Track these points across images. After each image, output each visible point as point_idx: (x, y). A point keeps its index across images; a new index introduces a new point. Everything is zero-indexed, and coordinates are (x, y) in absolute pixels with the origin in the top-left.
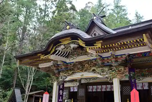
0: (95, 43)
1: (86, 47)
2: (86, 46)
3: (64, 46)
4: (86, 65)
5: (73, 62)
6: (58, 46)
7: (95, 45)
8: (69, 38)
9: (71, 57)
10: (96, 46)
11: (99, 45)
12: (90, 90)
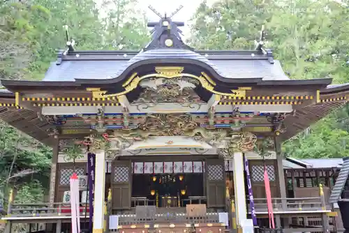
0: (237, 89)
1: (214, 92)
2: (214, 90)
3: (164, 81)
4: (180, 123)
5: (145, 114)
6: (149, 78)
7: (234, 91)
8: (179, 68)
9: (143, 102)
10: (235, 94)
11: (241, 93)
12: (138, 171)
